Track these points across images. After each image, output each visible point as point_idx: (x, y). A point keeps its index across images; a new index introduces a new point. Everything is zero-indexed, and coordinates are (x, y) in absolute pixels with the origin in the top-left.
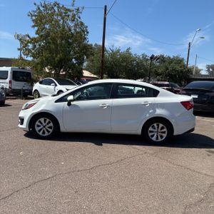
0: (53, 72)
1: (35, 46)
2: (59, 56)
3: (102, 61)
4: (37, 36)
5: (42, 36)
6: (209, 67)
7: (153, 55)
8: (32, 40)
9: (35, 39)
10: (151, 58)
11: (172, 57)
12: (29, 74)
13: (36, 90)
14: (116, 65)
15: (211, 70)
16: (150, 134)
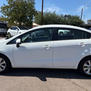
0: (18, 24)
1: (8, 10)
2: (20, 15)
3: (42, 18)
4: (9, 4)
5: (11, 5)
6: (88, 21)
7: (66, 15)
8: (6, 7)
9: (8, 6)
10: (65, 16)
11: (74, 16)
12: (6, 25)
13: (9, 33)
14: (49, 20)
15: (89, 22)
16: (85, 69)
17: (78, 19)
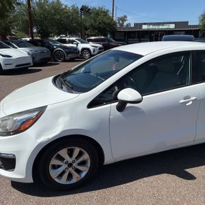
10: (82, 9)
17: (106, 15)
